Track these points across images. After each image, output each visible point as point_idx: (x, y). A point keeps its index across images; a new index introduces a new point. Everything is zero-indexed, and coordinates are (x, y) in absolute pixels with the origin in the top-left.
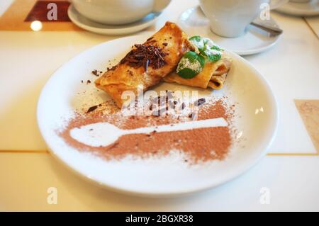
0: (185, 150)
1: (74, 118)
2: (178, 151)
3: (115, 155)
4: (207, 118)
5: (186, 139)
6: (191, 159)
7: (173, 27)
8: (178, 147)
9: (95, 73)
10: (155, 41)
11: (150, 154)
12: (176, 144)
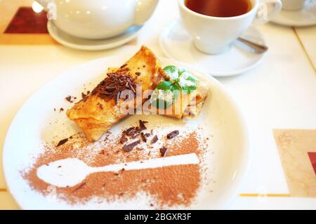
0: (152, 193)
1: (43, 153)
2: (145, 193)
3: (80, 197)
4: (178, 154)
5: (155, 178)
6: (157, 202)
7: (147, 54)
8: (145, 189)
9: (69, 99)
10: (127, 70)
11: (116, 196)
12: (144, 184)
